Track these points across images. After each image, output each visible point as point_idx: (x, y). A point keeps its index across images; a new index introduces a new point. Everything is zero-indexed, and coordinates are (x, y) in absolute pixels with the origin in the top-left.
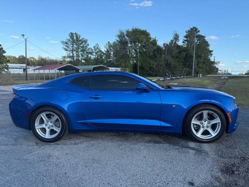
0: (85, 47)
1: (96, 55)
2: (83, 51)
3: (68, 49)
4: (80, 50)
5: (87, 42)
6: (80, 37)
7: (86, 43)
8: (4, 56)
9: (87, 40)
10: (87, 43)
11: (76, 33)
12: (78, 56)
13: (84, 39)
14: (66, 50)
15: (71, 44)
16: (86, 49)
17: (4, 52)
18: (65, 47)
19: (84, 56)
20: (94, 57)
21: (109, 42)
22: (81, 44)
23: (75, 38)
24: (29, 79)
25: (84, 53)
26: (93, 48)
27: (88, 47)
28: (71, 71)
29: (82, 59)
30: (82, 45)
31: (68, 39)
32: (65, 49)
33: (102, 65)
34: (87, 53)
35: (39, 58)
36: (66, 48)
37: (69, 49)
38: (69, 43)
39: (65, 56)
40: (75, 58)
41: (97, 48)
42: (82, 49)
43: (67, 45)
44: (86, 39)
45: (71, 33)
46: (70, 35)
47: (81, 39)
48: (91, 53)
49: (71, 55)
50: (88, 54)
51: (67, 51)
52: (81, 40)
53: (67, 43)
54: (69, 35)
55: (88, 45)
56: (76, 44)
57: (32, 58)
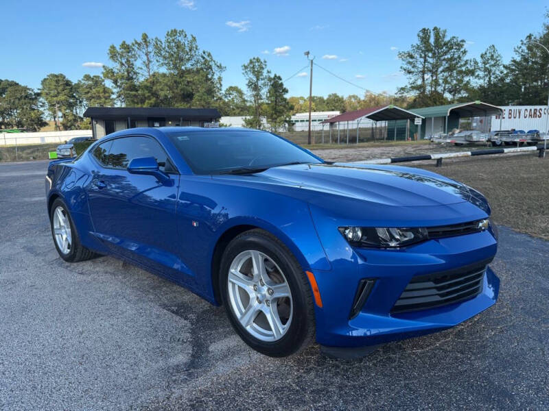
0: (455, 59)
1: (487, 75)
2: (450, 69)
3: (412, 70)
4: (441, 69)
5: (462, 46)
6: (444, 36)
7: (459, 49)
8: (285, 100)
9: (463, 41)
10: (462, 50)
11: (435, 29)
12: (436, 83)
13: (455, 40)
14: (410, 72)
15: (421, 57)
16: (457, 63)
17: (286, 91)
18: (405, 66)
19: (449, 83)
20: (481, 82)
21: (530, 37)
22: (445, 53)
23: (432, 40)
24: (313, 142)
25: (450, 76)
26: (479, 60)
27: (465, 58)
28: (398, 121)
29: (445, 89)
30: (448, 56)
31: (415, 44)
32: (405, 70)
33: (478, 102)
34: (460, 72)
35: (366, 96)
36: (410, 67)
37: (416, 70)
38: (417, 55)
39: (403, 87)
40: (428, 88)
41: (492, 56)
42: (447, 65)
43: (411, 60)
44: (459, 40)
45: (424, 29)
46: (421, 34)
47: (447, 39)
48: (472, 73)
49: (419, 82)
50: (463, 77)
51: (411, 75)
52: (445, 44)
53: (412, 57)
54: (418, 36)
55: (465, 52)
56: (434, 54)
57: (354, 96)
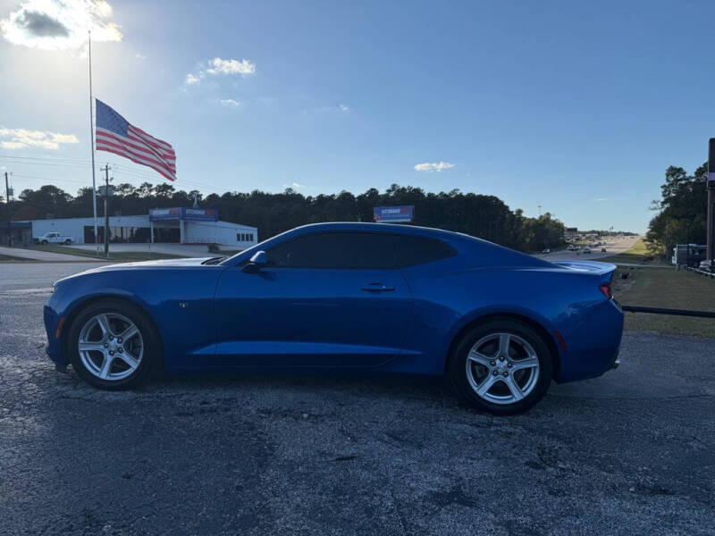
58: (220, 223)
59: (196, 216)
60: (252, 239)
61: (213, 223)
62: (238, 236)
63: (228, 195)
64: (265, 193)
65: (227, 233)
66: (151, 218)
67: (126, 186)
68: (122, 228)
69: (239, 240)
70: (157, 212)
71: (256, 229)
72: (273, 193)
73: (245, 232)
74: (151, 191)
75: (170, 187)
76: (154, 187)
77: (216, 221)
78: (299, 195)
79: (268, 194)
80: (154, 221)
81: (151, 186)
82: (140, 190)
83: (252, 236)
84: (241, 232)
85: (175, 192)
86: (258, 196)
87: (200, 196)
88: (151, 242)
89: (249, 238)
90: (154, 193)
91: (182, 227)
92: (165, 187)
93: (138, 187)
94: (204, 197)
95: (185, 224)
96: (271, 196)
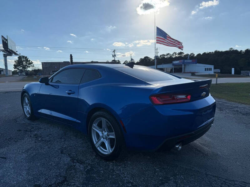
58: (198, 64)
59: (188, 62)
60: (211, 70)
61: (195, 65)
62: (205, 69)
63: (205, 54)
64: (220, 51)
65: (200, 68)
66: (173, 65)
67: (168, 54)
68: (167, 68)
69: (205, 70)
70: (176, 62)
71: (213, 66)
72: (224, 51)
73: (208, 67)
74: (176, 55)
75: (183, 53)
76: (177, 53)
77: (196, 64)
78: (236, 50)
79: (221, 52)
80: (174, 66)
81: (176, 53)
82: (173, 55)
83: (211, 69)
84: (206, 68)
85: (184, 54)
86: (217, 53)
87: (194, 55)
88: (173, 72)
89: (210, 69)
90: (177, 56)
91: (183, 67)
92: (181, 53)
93: (172, 54)
94: (195, 55)
95: (185, 66)
96: (223, 52)
